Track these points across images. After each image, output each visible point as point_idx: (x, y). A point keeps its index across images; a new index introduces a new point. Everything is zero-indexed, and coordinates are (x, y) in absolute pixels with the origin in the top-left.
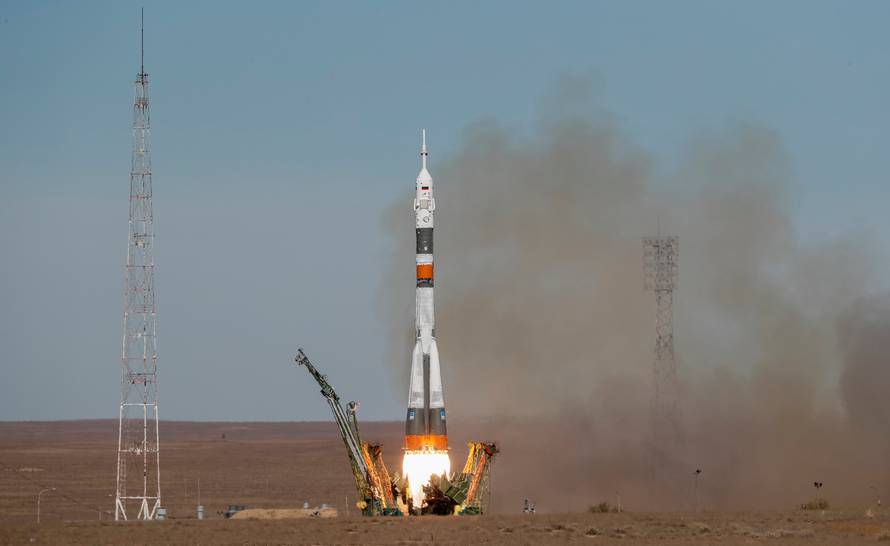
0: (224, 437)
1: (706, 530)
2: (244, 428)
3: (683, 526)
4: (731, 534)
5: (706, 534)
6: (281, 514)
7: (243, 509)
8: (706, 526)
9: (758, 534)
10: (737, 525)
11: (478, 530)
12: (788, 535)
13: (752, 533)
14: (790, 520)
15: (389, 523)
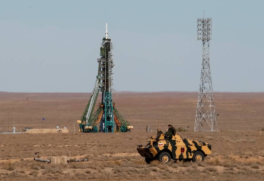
0: (27, 99)
1: (211, 139)
2: (37, 95)
3: (203, 137)
4: (222, 141)
5: (211, 141)
6: (46, 131)
7: (32, 128)
8: (212, 138)
9: (232, 141)
10: (224, 137)
11: (118, 138)
12: (245, 142)
13: (230, 141)
14: (247, 135)
15: (82, 136)
